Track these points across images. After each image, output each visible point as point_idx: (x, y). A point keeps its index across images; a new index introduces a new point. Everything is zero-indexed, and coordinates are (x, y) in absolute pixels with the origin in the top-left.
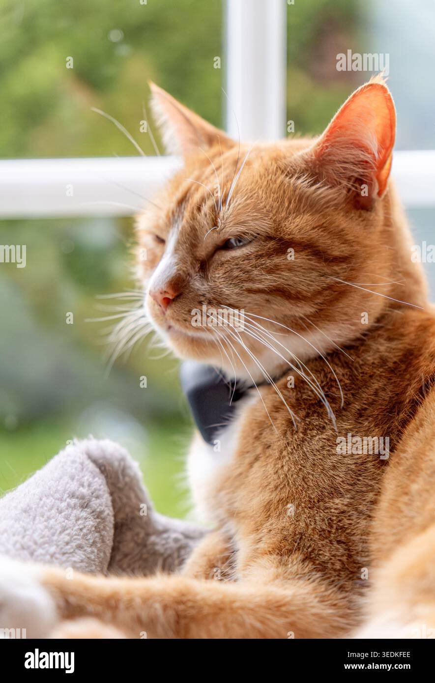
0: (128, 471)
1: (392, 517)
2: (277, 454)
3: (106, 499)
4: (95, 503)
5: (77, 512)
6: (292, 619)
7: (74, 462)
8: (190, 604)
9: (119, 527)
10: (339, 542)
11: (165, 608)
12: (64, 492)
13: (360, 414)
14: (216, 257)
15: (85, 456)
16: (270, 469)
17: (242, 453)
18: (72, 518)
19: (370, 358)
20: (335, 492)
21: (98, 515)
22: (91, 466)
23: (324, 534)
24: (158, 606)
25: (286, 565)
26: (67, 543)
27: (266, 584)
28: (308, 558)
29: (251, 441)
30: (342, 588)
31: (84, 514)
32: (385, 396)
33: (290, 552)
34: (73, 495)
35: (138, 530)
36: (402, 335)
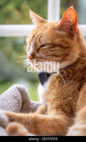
0: (25, 91)
1: (81, 102)
2: (57, 88)
3: (20, 97)
4: (18, 98)
5: (14, 99)
6: (59, 123)
7: (14, 89)
8: (37, 119)
9: (23, 103)
10: (69, 107)
11: (32, 120)
12: (11, 95)
13: (75, 80)
14: (41, 48)
15: (16, 88)
16: (55, 91)
17: (50, 88)
18: (13, 101)
19: (77, 68)
20: (69, 96)
21: (18, 100)
22: (17, 90)
23: (66, 105)
24: (30, 120)
25: (58, 111)
26: (12, 106)
27: (53, 115)
28: (63, 110)
29: (51, 85)
30: (70, 117)
31: (15, 100)
32: (80, 76)
33: (59, 108)
34: (13, 96)
35: (27, 103)
36: (84, 63)
